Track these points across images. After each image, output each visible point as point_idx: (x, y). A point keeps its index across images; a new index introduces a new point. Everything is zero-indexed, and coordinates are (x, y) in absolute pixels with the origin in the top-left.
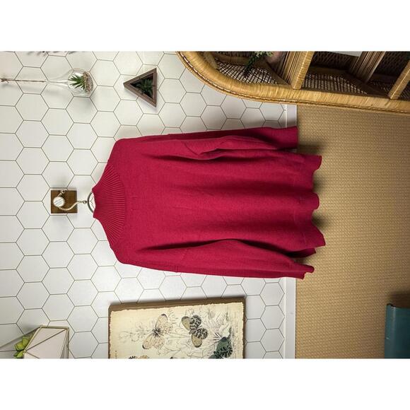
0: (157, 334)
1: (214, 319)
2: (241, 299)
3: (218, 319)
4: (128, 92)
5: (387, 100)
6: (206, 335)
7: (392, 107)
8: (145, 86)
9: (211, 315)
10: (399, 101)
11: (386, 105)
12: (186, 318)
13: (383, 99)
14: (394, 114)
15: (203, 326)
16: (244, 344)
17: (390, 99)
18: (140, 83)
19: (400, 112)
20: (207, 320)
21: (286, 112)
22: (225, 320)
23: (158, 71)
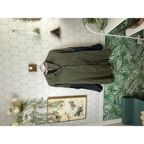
0: (61, 106)
1: (78, 102)
2: (85, 96)
3: (79, 102)
4: (52, 35)
6: (75, 106)
8: (56, 32)
9: (77, 101)
12: (70, 101)
15: (74, 104)
16: (86, 109)
18: (55, 32)
20: (76, 102)
22: (81, 102)
23: (61, 28)
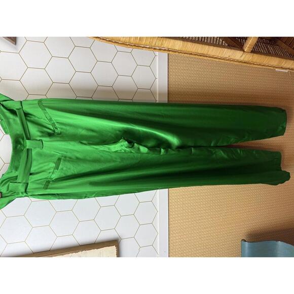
5: (242, 52)
7: (246, 60)
10: (252, 54)
11: (241, 57)
13: (239, 52)
14: (248, 65)
17: (244, 51)
19: (254, 64)
21: (157, 58)
